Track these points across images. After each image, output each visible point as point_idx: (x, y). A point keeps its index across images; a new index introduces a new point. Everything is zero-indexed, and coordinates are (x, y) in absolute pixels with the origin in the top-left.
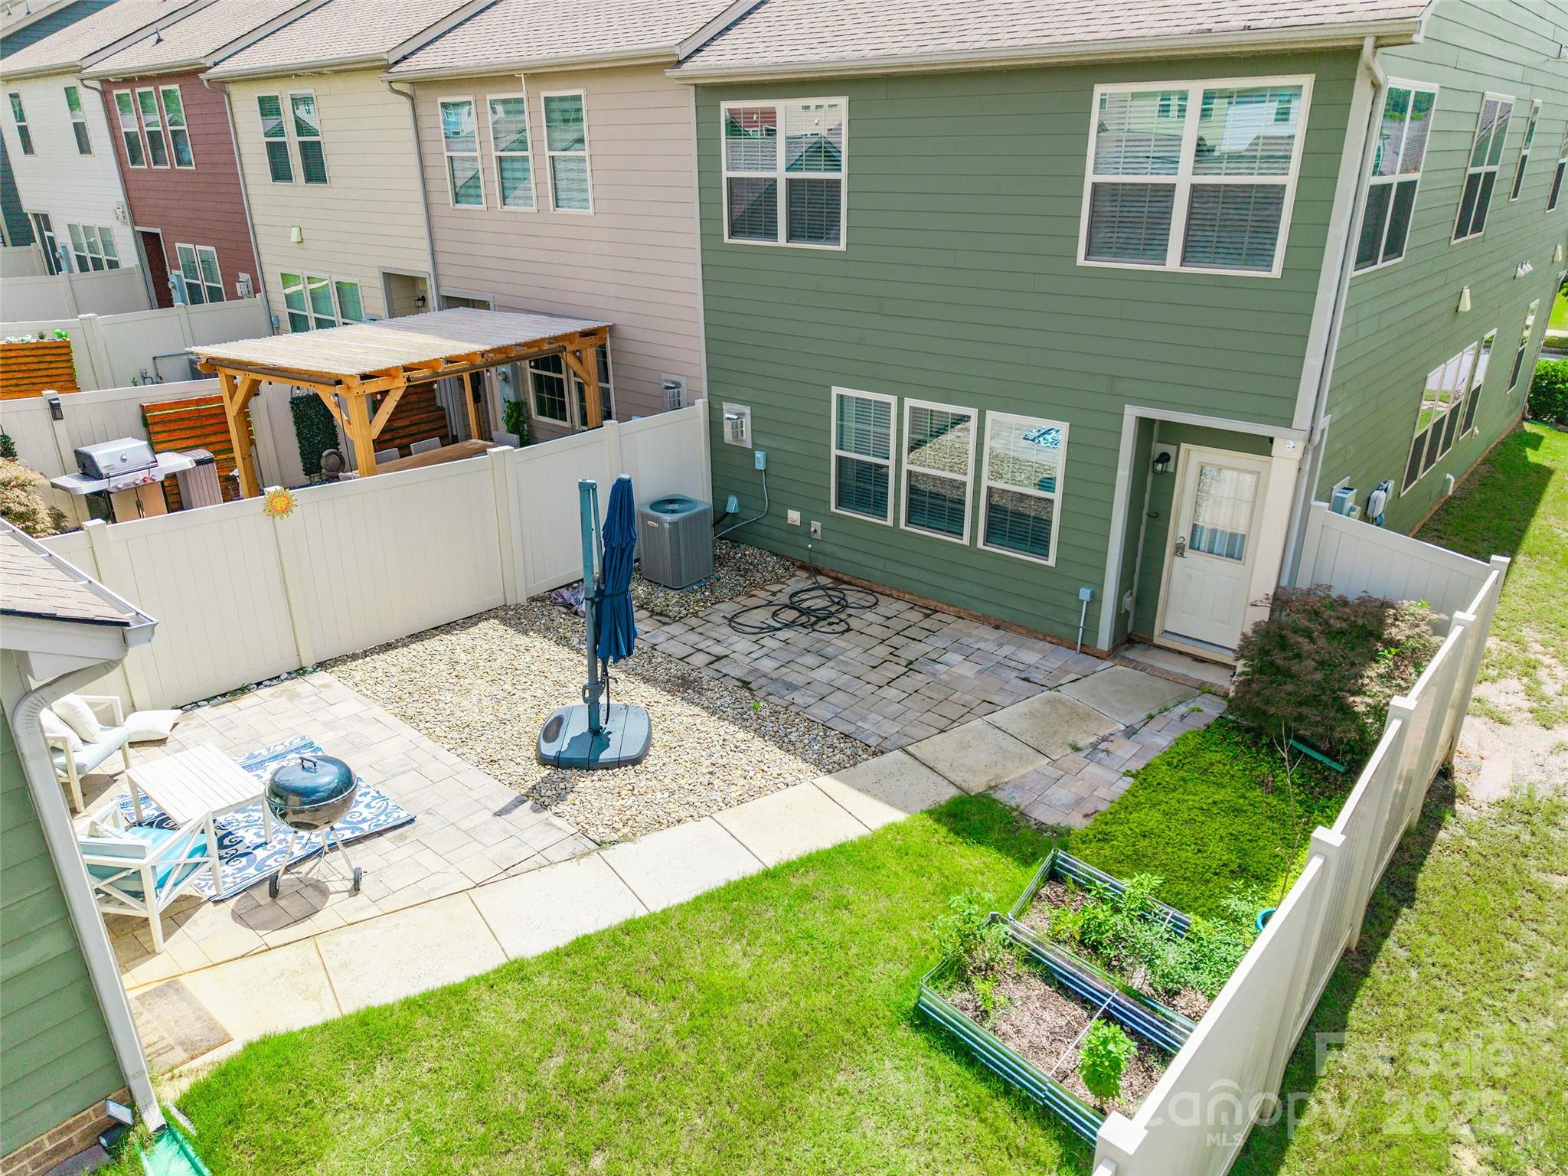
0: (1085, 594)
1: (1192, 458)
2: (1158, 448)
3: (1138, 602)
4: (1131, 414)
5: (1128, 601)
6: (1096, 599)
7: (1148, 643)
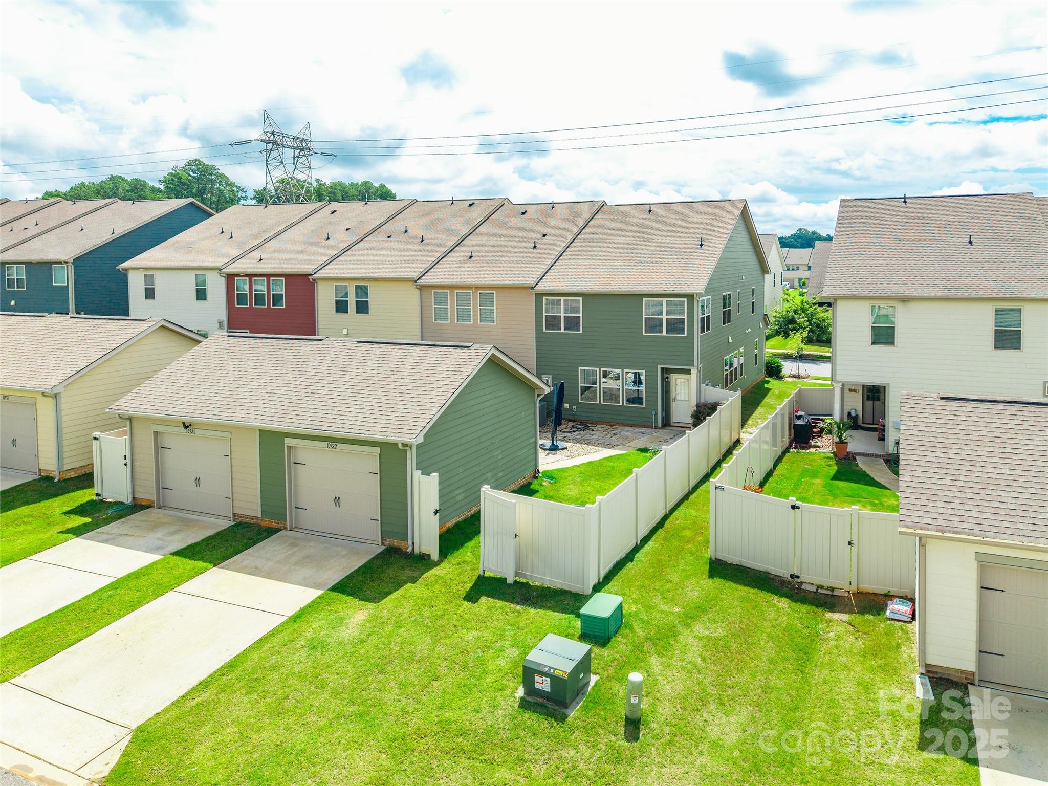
0: (654, 413)
1: (673, 377)
2: (666, 376)
3: (666, 415)
4: (659, 367)
5: (664, 414)
6: (656, 414)
7: (670, 426)
